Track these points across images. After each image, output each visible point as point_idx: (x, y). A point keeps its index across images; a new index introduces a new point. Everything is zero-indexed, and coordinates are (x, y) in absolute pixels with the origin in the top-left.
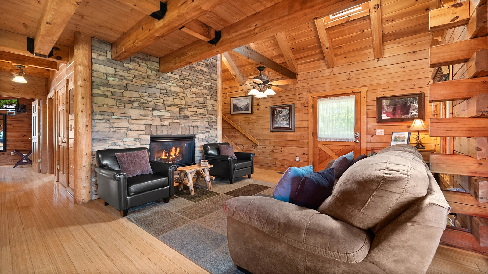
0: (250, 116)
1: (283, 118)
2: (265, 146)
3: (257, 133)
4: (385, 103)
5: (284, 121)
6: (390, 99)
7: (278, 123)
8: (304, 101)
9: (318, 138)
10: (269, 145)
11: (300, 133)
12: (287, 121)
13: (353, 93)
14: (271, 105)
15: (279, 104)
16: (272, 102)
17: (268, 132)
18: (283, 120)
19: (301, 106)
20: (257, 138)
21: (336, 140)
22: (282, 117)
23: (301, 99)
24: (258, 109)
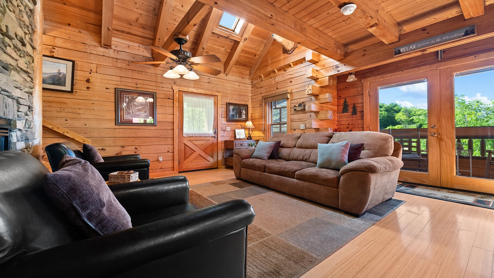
0: (68, 96)
1: (140, 108)
2: (103, 147)
3: (86, 126)
4: (231, 107)
5: (142, 112)
6: (234, 106)
7: (132, 113)
8: (168, 92)
9: (184, 134)
10: (112, 145)
11: (163, 128)
12: (145, 112)
13: (212, 95)
14: (116, 87)
15: (131, 88)
16: (119, 83)
17: (112, 125)
18: (139, 110)
19: (164, 98)
20: (86, 136)
21: (200, 136)
22: (138, 106)
23: (164, 89)
24: (88, 88)
